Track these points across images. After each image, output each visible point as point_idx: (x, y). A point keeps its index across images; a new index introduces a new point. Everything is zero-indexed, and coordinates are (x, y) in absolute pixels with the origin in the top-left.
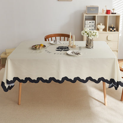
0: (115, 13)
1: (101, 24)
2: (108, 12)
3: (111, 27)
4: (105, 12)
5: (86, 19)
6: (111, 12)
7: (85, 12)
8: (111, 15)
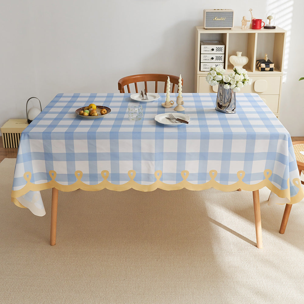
0: (274, 28)
1: (240, 54)
2: (256, 24)
3: (263, 61)
4: (249, 23)
5: (203, 42)
6: (262, 25)
7: (201, 25)
8: (263, 31)
